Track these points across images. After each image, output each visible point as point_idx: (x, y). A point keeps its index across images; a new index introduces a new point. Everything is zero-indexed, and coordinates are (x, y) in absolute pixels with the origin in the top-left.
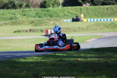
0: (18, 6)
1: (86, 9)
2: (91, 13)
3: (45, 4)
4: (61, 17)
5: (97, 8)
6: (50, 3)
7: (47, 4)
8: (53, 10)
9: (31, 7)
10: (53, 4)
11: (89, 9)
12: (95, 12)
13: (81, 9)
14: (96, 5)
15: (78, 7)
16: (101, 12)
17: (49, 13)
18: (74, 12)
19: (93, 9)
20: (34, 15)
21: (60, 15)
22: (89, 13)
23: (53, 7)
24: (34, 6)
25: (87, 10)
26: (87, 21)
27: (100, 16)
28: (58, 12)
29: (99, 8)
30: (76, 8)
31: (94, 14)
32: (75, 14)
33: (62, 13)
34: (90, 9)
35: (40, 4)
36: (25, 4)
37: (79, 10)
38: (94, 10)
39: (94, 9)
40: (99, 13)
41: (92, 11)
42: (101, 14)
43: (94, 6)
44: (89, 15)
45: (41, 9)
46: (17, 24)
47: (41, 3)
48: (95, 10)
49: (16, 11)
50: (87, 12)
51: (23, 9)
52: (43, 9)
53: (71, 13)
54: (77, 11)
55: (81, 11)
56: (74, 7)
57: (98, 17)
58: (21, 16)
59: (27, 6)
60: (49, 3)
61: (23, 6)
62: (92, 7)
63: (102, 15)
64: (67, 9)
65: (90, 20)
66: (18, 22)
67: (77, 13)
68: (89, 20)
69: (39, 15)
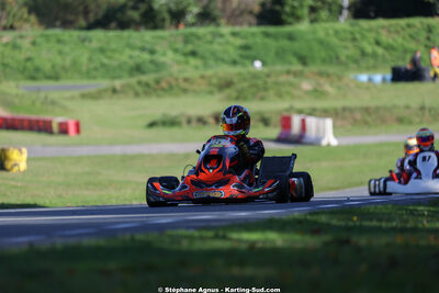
0: (167, 16)
3: (278, 8)
4: (345, 64)
6: (302, 6)
7: (287, 9)
8: (314, 32)
9: (222, 21)
10: (313, 10)
13: (430, 30)
15: (417, 21)
17: (296, 46)
18: (399, 41)
20: (234, 53)
21: (343, 54)
23: (312, 21)
24: (235, 17)
28: (334, 41)
30: (409, 26)
32: (406, 51)
33: (349, 44)
35: (257, 9)
36: (195, 10)
37: (423, 35)
45: (263, 29)
46: (163, 90)
47: (263, 5)
49: (162, 38)
51: (189, 30)
52: (272, 29)
53: (389, 48)
54: (412, 37)
55: (428, 38)
56: (403, 22)
59: (206, 17)
60: (296, 4)
61: (190, 18)
64: (370, 30)
66: (164, 84)
67: (412, 45)
69: (253, 53)
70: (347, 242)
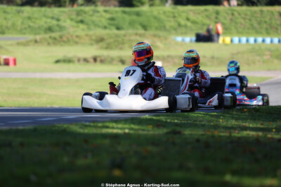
1: (229, 12)
2: (241, 24)
4: (168, 31)
5: (255, 12)
8: (151, 12)
9: (99, 4)
11: (236, 13)
12: (250, 20)
13: (217, 13)
14: (253, 4)
15: (211, 8)
16: (265, 22)
17: (141, 19)
18: (200, 18)
19: (246, 15)
20: (105, 22)
21: (168, 25)
22: (236, 23)
23: (151, 5)
24: (105, 2)
25: (233, 14)
26: (232, 41)
27: (264, 31)
28: (163, 17)
29: (261, 11)
30: (206, 10)
31: (248, 25)
32: (204, 25)
33: (172, 19)
34: (239, 14)
37: (214, 16)
38: (248, 17)
39: (249, 13)
40: (259, 23)
41: (244, 19)
42: (265, 26)
43: (248, 5)
44: (236, 28)
45: (122, 9)
46: (64, 42)
48: (252, 16)
49: (62, 12)
50: (231, 20)
51: (79, 8)
52: (127, 9)
53: (194, 22)
54: (207, 17)
55: (217, 18)
56: (202, 8)
57: (258, 33)
58: (74, 24)
61: (80, 1)
62: (245, 8)
63: (267, 29)
64: (183, 12)
65: (240, 41)
66: (65, 39)
67: (207, 21)
68: (236, 40)
69: (116, 22)
70: (179, 133)
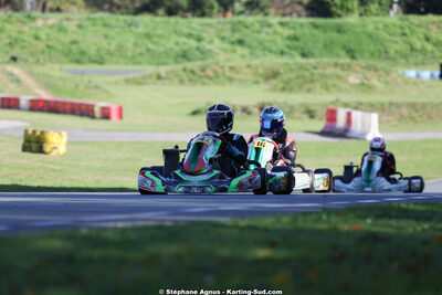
0: (215, 3)
4: (393, 59)
8: (364, 25)
10: (362, 3)
17: (345, 38)
21: (392, 49)
23: (362, 14)
24: (283, 7)
28: (383, 35)
33: (399, 39)
45: (311, 20)
46: (208, 78)
51: (236, 18)
52: (320, 21)
53: (438, 44)
58: (227, 46)
59: (254, 5)
61: (238, 7)
64: (419, 26)
66: (209, 73)
69: (300, 44)
